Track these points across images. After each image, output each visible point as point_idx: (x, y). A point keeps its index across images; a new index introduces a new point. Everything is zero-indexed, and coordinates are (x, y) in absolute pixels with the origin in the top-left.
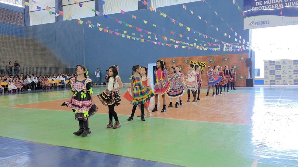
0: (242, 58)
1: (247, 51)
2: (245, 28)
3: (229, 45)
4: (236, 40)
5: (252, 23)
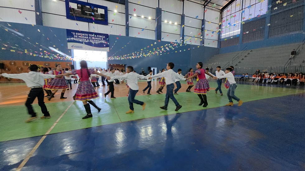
0: (68, 65)
2: (69, 48)
5: (72, 46)
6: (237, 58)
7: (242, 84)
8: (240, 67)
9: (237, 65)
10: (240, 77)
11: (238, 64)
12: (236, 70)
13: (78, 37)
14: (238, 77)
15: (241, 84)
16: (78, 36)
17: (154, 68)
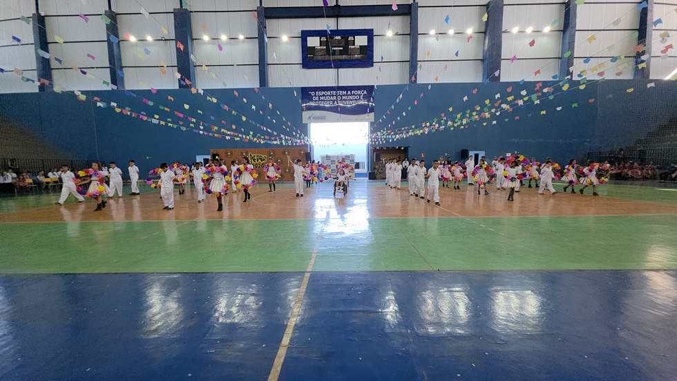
0: (302, 152)
1: (306, 145)
2: (304, 122)
3: (289, 138)
4: (294, 133)
5: (309, 118)
13: (319, 99)
16: (319, 96)
17: (476, 152)
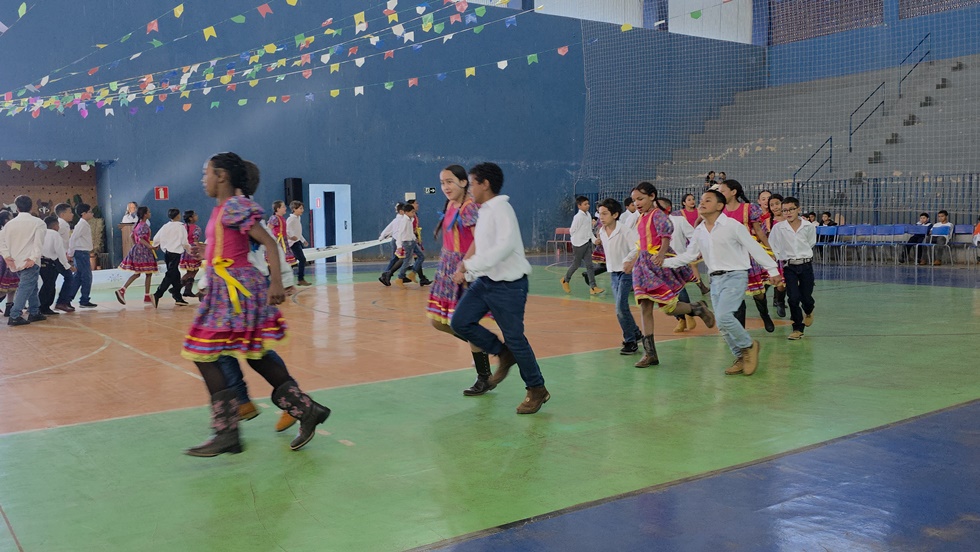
6: (877, 115)
7: (921, 281)
8: (897, 174)
9: (877, 159)
10: (905, 238)
11: (888, 152)
12: (877, 191)
14: (891, 238)
15: (909, 280)
17: (329, 188)
